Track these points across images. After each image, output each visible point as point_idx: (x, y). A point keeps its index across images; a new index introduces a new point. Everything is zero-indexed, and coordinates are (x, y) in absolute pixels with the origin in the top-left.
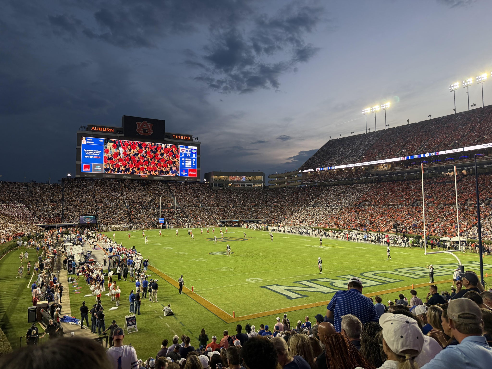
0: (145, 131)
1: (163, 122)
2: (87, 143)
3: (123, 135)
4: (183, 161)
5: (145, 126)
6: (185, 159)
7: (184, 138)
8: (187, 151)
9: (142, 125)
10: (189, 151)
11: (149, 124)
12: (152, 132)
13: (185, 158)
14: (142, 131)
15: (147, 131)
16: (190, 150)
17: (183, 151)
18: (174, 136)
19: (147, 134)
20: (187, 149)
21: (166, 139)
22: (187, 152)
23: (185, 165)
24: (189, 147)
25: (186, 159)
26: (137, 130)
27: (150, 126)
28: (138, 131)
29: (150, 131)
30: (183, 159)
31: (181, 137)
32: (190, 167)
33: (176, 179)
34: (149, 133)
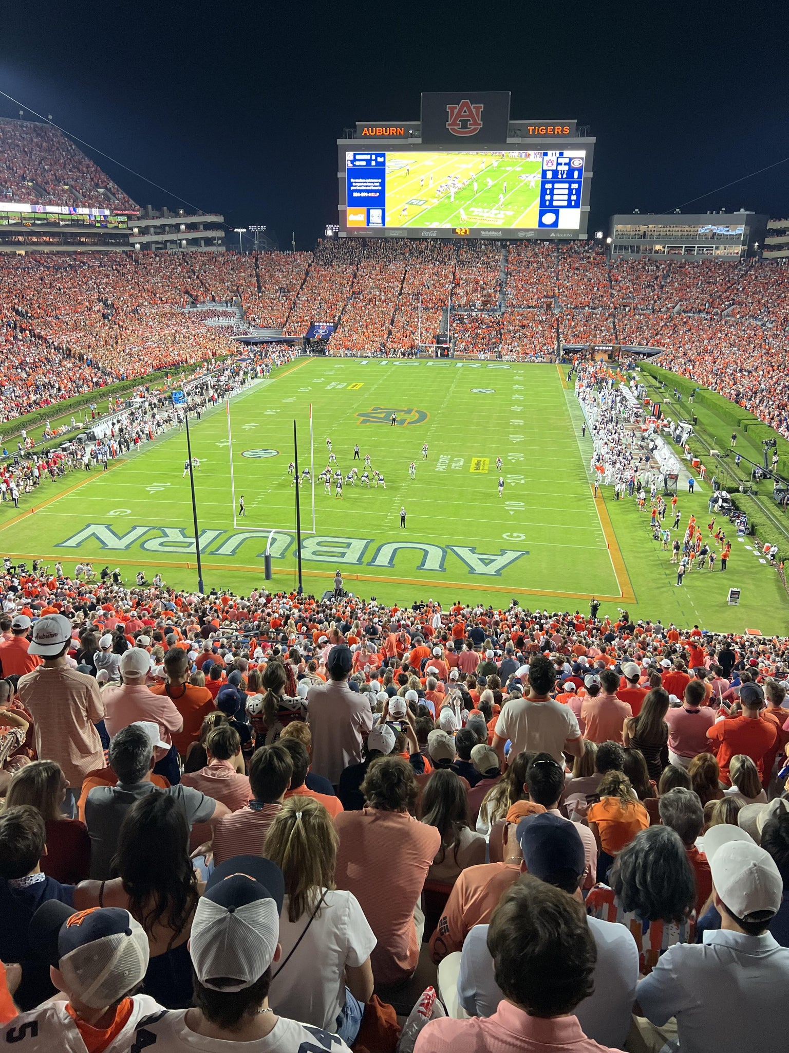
0: (465, 124)
4: (548, 192)
5: (465, 112)
6: (553, 186)
7: (554, 130)
8: (561, 164)
9: (460, 111)
10: (565, 164)
11: (474, 108)
12: (480, 124)
13: (553, 183)
14: (459, 125)
15: (470, 125)
16: (567, 161)
17: (550, 164)
18: (531, 128)
19: (471, 132)
20: (560, 160)
21: (509, 140)
22: (560, 168)
23: (551, 200)
24: (566, 153)
25: (556, 185)
26: (449, 125)
27: (476, 111)
28: (449, 127)
29: (475, 123)
30: (549, 186)
31: (546, 130)
32: (565, 203)
33: (530, 235)
34: (475, 129)
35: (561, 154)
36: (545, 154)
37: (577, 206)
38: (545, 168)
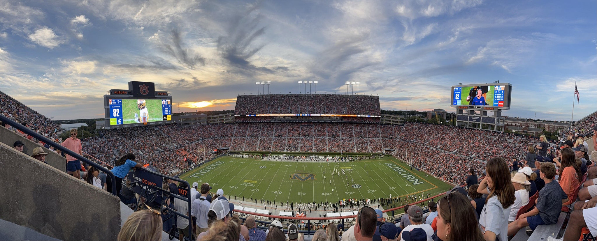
1: (154, 83)
2: (112, 104)
3: (132, 96)
4: (164, 110)
9: (143, 88)
14: (143, 91)
18: (159, 93)
21: (155, 96)
22: (165, 104)
23: (165, 113)
24: (167, 100)
26: (141, 91)
27: (147, 87)
28: (141, 92)
29: (147, 91)
31: (162, 94)
32: (168, 113)
33: (161, 123)
34: (147, 93)
35: (166, 100)
36: (163, 100)
37: (170, 114)
38: (163, 104)
